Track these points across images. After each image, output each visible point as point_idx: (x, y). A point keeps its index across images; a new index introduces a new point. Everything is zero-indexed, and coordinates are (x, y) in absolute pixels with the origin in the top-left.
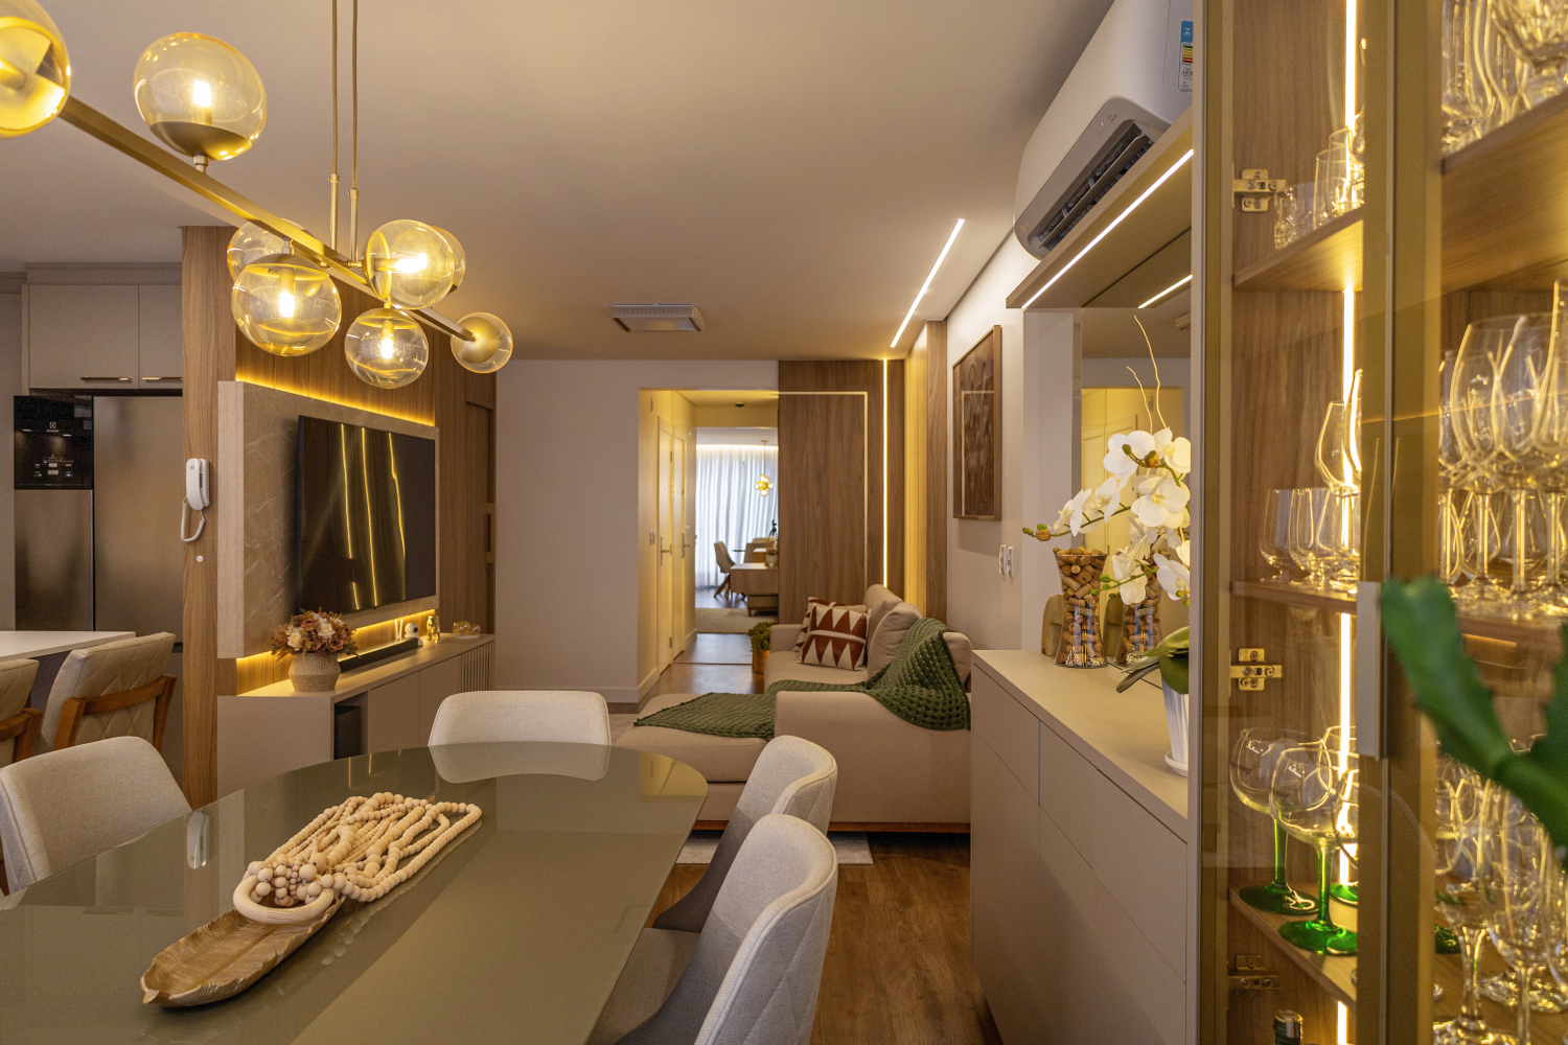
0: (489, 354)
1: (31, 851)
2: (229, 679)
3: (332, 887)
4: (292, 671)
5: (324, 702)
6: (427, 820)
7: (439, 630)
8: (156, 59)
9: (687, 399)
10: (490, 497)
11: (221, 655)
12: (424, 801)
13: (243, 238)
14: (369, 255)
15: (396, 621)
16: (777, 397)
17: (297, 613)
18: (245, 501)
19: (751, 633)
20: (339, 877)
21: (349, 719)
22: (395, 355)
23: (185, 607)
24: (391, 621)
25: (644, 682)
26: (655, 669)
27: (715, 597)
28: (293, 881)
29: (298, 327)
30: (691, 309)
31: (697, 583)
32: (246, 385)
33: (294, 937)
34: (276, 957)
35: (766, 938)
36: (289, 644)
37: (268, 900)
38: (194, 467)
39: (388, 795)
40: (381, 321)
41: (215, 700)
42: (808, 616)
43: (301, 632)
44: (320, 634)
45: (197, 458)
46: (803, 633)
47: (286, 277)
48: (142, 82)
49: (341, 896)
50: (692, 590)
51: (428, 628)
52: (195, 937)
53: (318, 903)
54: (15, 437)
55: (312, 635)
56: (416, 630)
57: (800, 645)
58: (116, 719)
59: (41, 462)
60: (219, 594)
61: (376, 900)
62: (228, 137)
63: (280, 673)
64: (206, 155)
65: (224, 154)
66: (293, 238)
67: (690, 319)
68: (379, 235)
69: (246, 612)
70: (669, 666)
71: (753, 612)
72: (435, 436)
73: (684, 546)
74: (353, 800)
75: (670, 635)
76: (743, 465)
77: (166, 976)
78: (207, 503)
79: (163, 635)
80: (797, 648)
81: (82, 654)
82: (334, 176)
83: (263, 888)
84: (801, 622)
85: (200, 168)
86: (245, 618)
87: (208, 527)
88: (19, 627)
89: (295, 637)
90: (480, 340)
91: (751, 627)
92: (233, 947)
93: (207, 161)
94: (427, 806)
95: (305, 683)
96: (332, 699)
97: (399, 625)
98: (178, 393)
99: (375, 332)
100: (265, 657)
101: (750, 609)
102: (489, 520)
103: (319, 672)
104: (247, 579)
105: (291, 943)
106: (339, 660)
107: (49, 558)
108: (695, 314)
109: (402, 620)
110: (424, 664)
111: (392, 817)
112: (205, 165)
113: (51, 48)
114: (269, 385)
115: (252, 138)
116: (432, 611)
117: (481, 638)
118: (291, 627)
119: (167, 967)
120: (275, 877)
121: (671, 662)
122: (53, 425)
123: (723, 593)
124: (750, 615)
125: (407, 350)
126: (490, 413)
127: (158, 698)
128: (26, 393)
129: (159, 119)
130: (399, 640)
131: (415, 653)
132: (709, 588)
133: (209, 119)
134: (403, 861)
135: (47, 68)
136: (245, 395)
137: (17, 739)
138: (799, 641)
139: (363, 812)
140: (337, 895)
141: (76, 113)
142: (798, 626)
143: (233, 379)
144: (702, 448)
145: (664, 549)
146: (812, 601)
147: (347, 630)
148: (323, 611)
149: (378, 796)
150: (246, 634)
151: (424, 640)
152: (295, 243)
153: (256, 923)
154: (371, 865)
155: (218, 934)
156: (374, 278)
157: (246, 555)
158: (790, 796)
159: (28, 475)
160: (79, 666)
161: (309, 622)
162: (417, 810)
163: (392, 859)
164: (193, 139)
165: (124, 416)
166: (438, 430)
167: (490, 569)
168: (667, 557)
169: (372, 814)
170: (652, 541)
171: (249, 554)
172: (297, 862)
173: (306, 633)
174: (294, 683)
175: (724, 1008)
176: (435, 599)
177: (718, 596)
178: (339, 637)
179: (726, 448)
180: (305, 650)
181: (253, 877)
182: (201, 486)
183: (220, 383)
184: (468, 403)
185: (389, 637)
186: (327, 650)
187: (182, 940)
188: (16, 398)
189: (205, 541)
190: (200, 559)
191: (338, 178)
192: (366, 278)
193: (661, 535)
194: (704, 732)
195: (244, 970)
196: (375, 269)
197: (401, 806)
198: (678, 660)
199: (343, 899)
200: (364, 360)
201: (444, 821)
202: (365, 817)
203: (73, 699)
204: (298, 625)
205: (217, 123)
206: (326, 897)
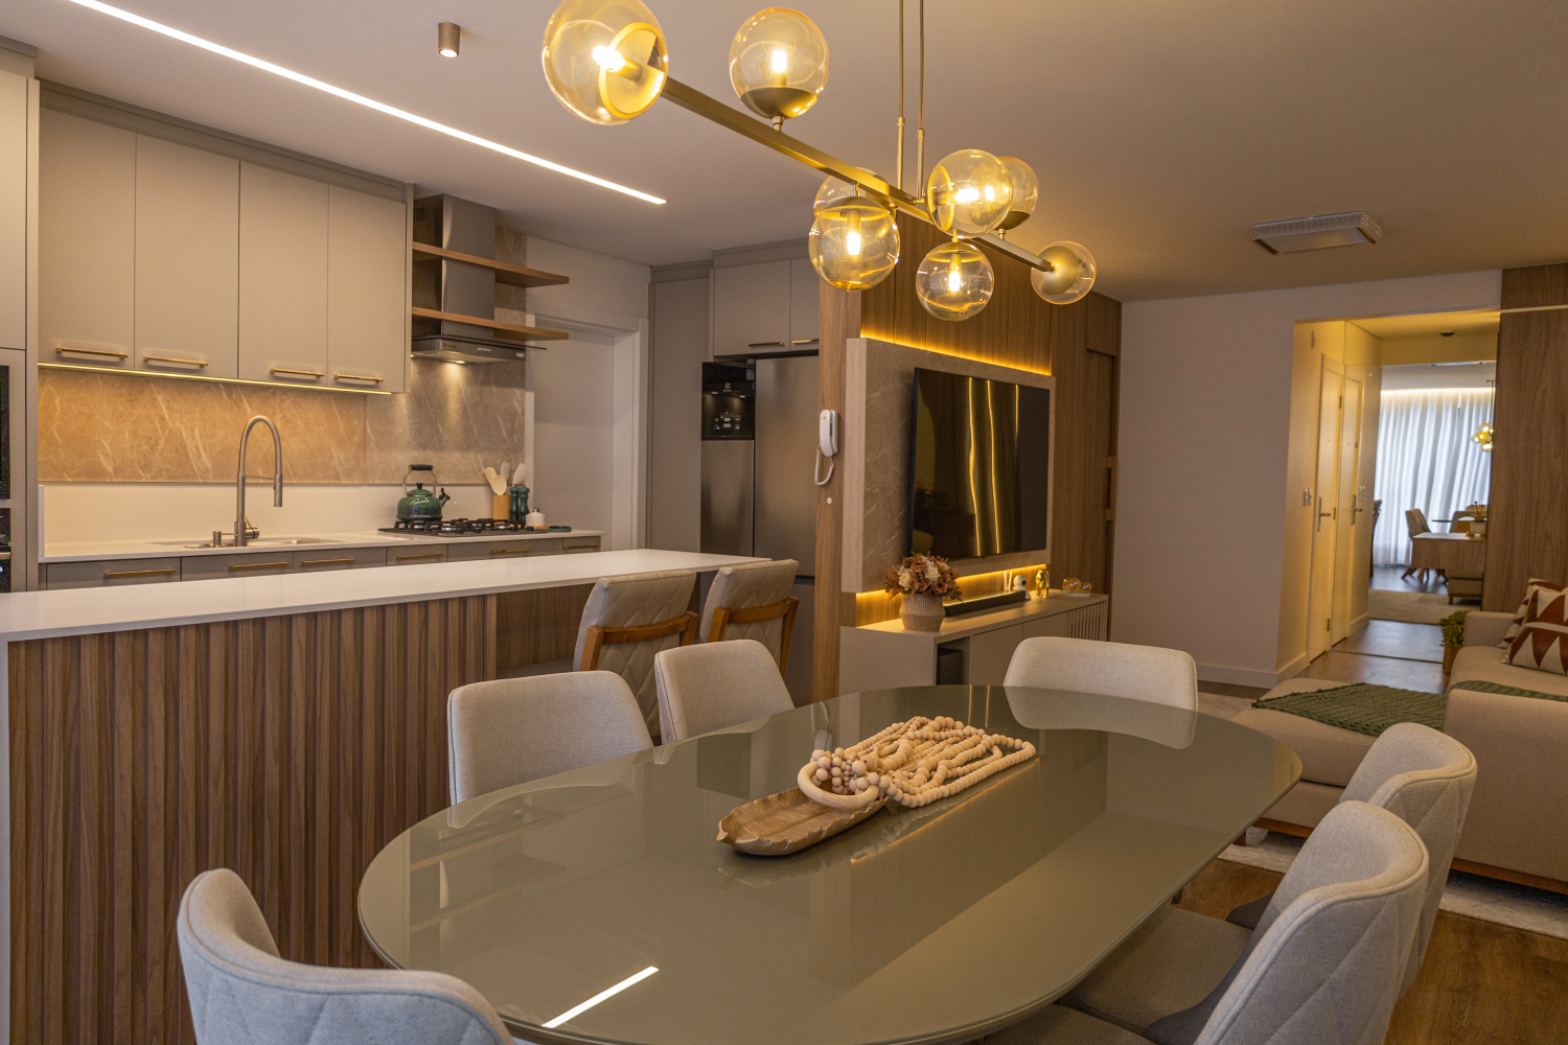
0: (1069, 283)
1: (676, 719)
2: (852, 613)
3: (877, 785)
4: (902, 610)
5: (929, 641)
6: (980, 748)
7: (1048, 585)
8: (745, 40)
9: (1369, 333)
10: (1112, 450)
11: (844, 589)
12: (981, 731)
13: (827, 191)
14: (931, 189)
15: (1005, 572)
16: (1498, 319)
17: (909, 555)
18: (866, 448)
19: (1444, 623)
20: (884, 778)
21: (951, 660)
22: (961, 288)
23: (818, 544)
24: (1000, 572)
25: (1286, 667)
26: (1304, 654)
27: (1403, 578)
28: (846, 773)
29: (865, 266)
30: (1359, 217)
31: (1379, 558)
32: (869, 341)
33: (838, 819)
34: (821, 831)
35: (1300, 927)
36: (900, 583)
37: (826, 785)
38: (826, 417)
39: (949, 720)
40: (949, 255)
41: (839, 629)
42: (1526, 603)
43: (910, 574)
44: (927, 576)
45: (829, 409)
46: (1516, 625)
47: (853, 218)
48: (734, 61)
49: (886, 795)
50: (1368, 567)
51: (1037, 581)
52: (766, 802)
53: (865, 796)
54: (703, 399)
55: (919, 577)
56: (1024, 583)
57: (1509, 640)
58: (753, 628)
59: (719, 417)
60: (844, 534)
61: (917, 807)
62: (797, 95)
63: (892, 612)
64: (782, 115)
65: (797, 110)
66: (860, 181)
67: (1359, 229)
68: (941, 169)
69: (865, 551)
70: (1324, 653)
71: (1456, 599)
72: (1051, 387)
73: (1354, 511)
74: (917, 720)
75: (1329, 617)
76: (1458, 413)
77: (739, 827)
78: (836, 450)
79: (789, 561)
80: (1504, 643)
81: (727, 571)
82: (900, 119)
83: (822, 773)
84: (1515, 612)
85: (777, 127)
86: (864, 556)
87: (837, 472)
88: (702, 551)
89: (905, 578)
90: (1060, 269)
91: (1446, 616)
92: (792, 817)
93: (782, 120)
94: (984, 736)
95: (914, 622)
96: (935, 639)
97: (1009, 577)
98: (815, 353)
99: (942, 266)
100: (880, 594)
101: (1451, 595)
102: (1110, 475)
103: (924, 613)
104: (866, 521)
105: (835, 824)
106: (945, 605)
107: (727, 498)
108: (1365, 224)
109: (1011, 572)
110: (1031, 616)
111: (950, 740)
112: (781, 124)
113: (657, 41)
114: (890, 340)
115: (818, 91)
116: (1043, 566)
117: (1091, 597)
118: (902, 568)
119: (741, 820)
120: (832, 766)
121: (1328, 648)
122: (728, 385)
123: (1416, 574)
124: (1451, 603)
125: (972, 281)
126: (1114, 360)
127: (785, 616)
128: (711, 360)
129: (747, 89)
130: (1008, 591)
131: (1022, 606)
132: (1396, 567)
133: (784, 82)
134: (947, 780)
135: (654, 61)
136: (868, 350)
137: (682, 634)
138: (1509, 635)
139: (927, 731)
140: (882, 794)
141: (675, 91)
142: (1511, 616)
143: (858, 336)
144: (1387, 395)
145: (1323, 511)
146: (1533, 584)
147: (951, 574)
148: (931, 555)
149: (939, 719)
150: (865, 571)
151: (1033, 594)
152: (862, 186)
153: (816, 803)
154: (919, 777)
155: (783, 804)
156: (936, 212)
157: (866, 499)
158: (1393, 790)
159: (711, 430)
160: (725, 580)
161: (917, 564)
162: (974, 737)
163: (938, 775)
164: (772, 102)
165: (781, 375)
166: (1054, 379)
167: (1109, 526)
168: (1328, 524)
169: (931, 734)
170: (1306, 502)
171: (869, 497)
172: (851, 757)
173: (915, 575)
174: (904, 621)
175: (1242, 993)
176: (1047, 553)
177: (1408, 578)
178: (944, 580)
179: (1433, 392)
180: (913, 591)
181: (815, 763)
182: (831, 435)
183: (849, 341)
184: (1089, 350)
185: (998, 588)
186: (933, 592)
187: (755, 802)
188: (704, 364)
189: (834, 485)
190: (829, 500)
191: (904, 121)
192: (928, 212)
193: (1319, 495)
194: (1343, 725)
195: (795, 836)
196: (936, 203)
197: (959, 732)
198: (1337, 648)
199: (886, 799)
200: (932, 296)
201: (997, 752)
202: (925, 736)
203: (721, 608)
204: (908, 567)
205: (789, 85)
206: (872, 792)
